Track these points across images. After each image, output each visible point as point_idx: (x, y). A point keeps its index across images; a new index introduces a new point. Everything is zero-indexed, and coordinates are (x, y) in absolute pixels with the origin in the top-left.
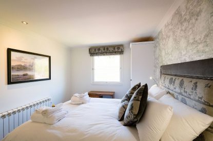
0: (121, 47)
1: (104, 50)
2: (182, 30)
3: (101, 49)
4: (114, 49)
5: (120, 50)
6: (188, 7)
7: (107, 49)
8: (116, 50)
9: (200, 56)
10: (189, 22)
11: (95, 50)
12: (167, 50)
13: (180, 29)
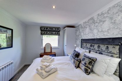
0: (59, 29)
1: (50, 29)
2: (95, 26)
3: (48, 28)
4: (56, 29)
5: (59, 30)
6: (98, 18)
7: (52, 29)
8: (57, 30)
9: (105, 37)
10: (99, 23)
11: (44, 28)
12: (85, 33)
13: (93, 25)
